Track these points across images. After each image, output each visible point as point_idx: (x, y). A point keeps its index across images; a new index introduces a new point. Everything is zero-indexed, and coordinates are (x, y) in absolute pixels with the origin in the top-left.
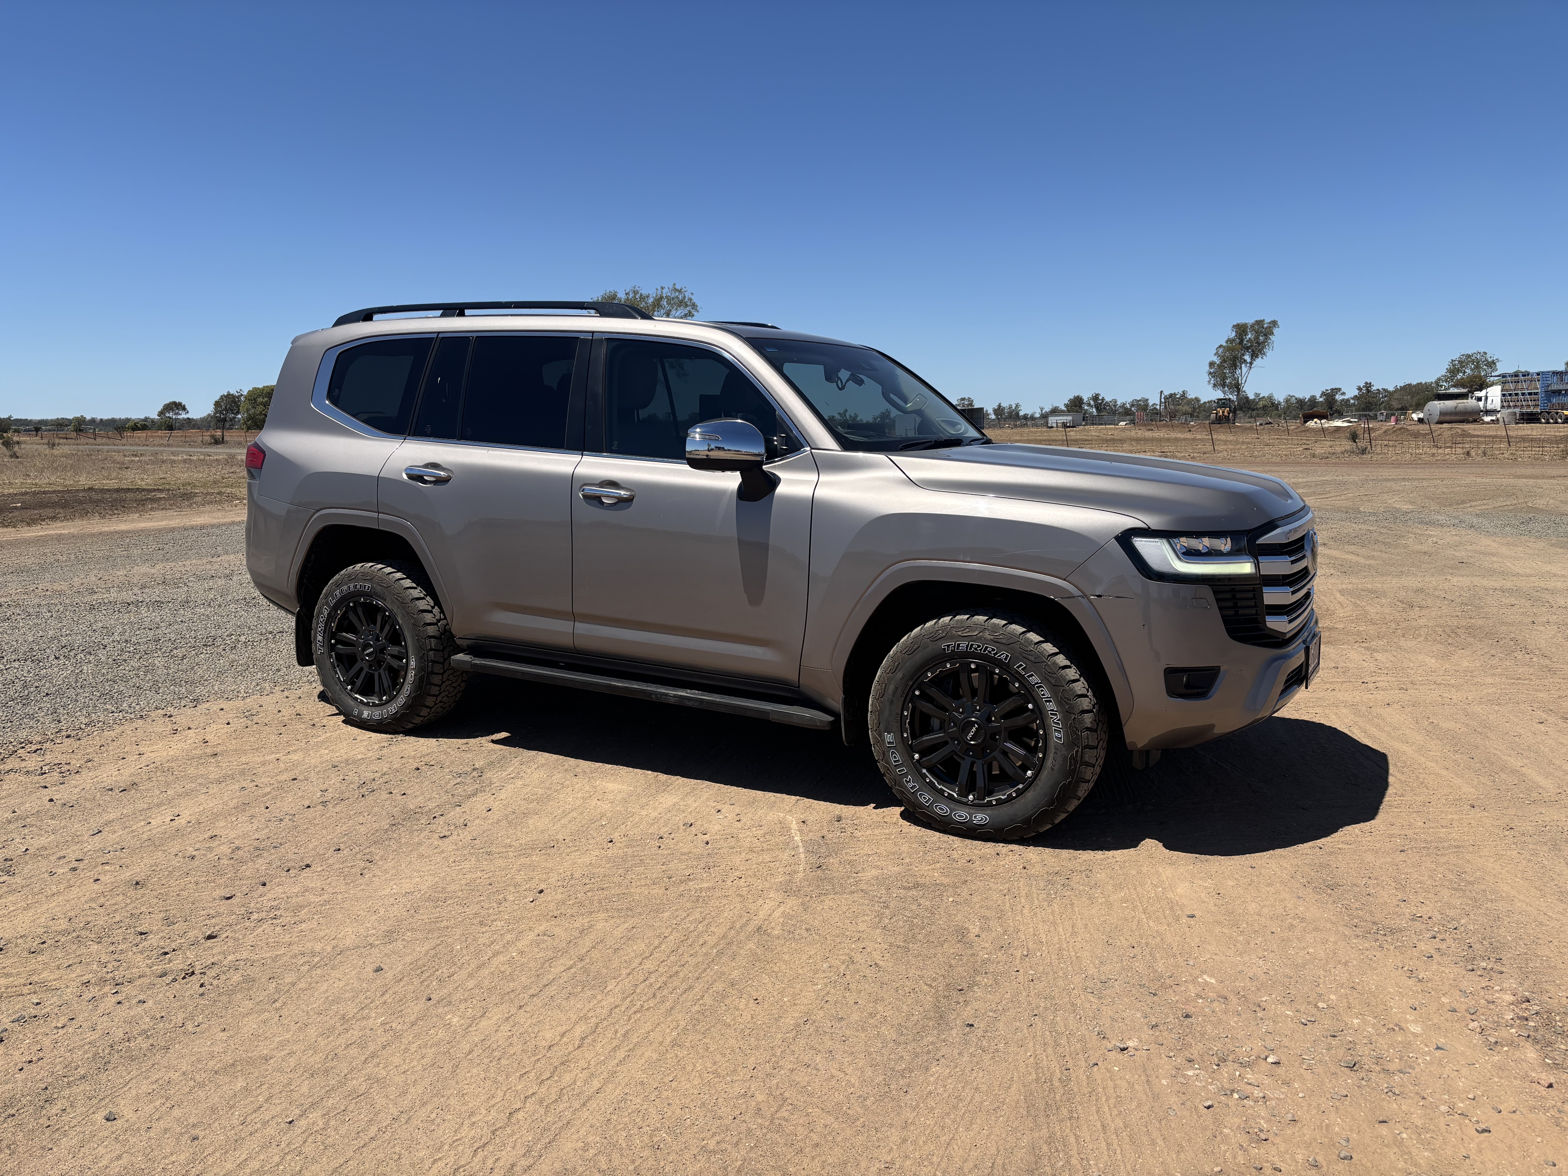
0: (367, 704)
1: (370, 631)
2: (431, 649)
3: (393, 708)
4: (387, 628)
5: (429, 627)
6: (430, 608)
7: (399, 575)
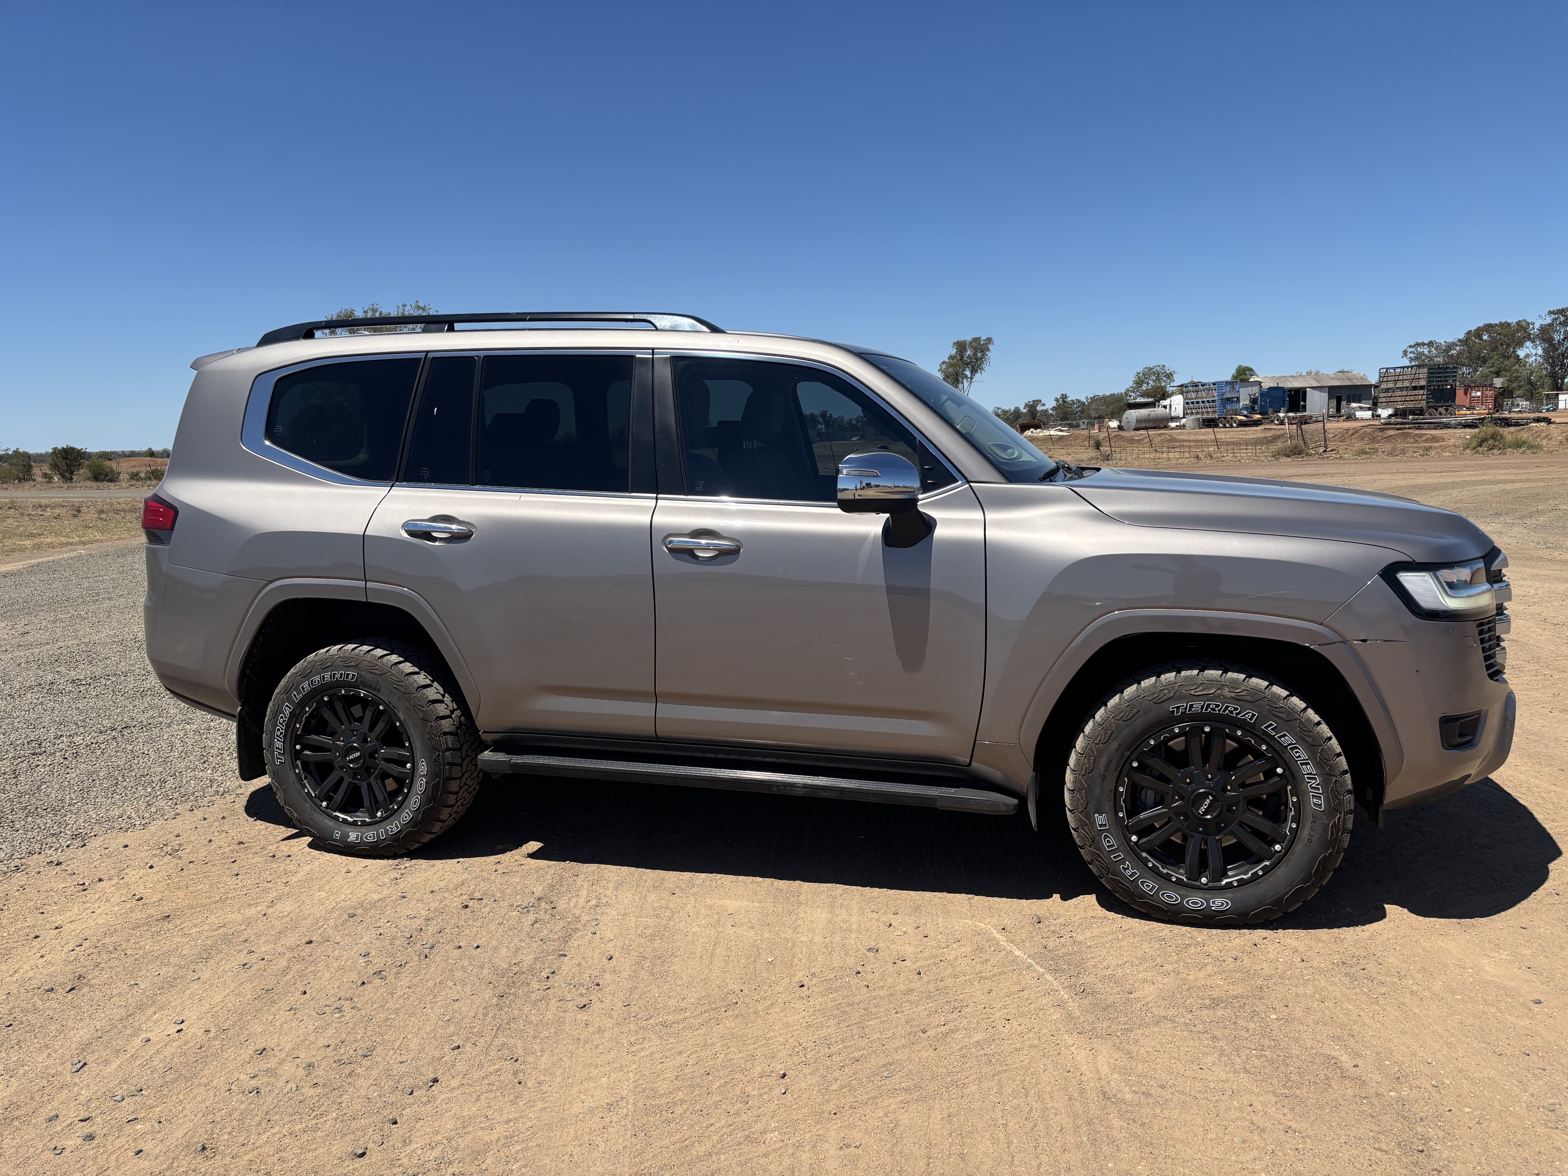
0: (354, 823)
1: (353, 731)
2: (448, 749)
3: (393, 827)
4: (381, 725)
5: (443, 722)
6: (441, 698)
7: (394, 658)
